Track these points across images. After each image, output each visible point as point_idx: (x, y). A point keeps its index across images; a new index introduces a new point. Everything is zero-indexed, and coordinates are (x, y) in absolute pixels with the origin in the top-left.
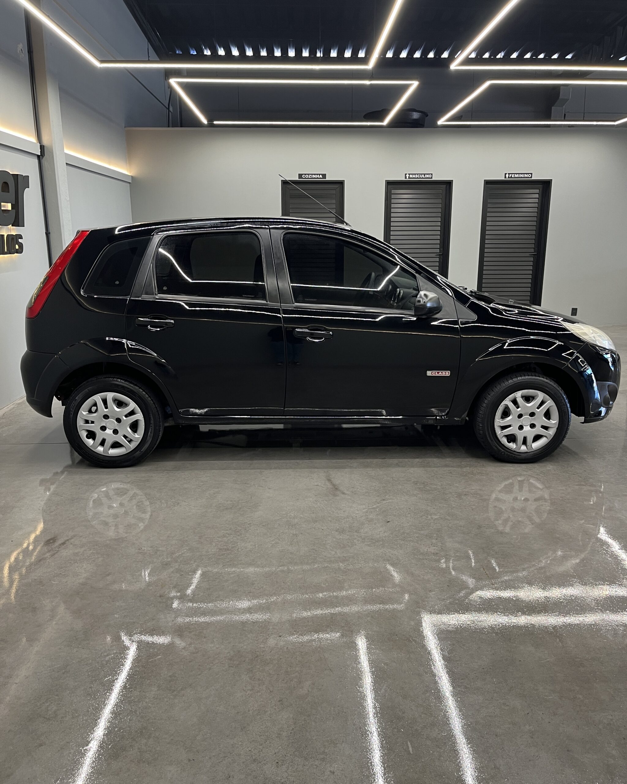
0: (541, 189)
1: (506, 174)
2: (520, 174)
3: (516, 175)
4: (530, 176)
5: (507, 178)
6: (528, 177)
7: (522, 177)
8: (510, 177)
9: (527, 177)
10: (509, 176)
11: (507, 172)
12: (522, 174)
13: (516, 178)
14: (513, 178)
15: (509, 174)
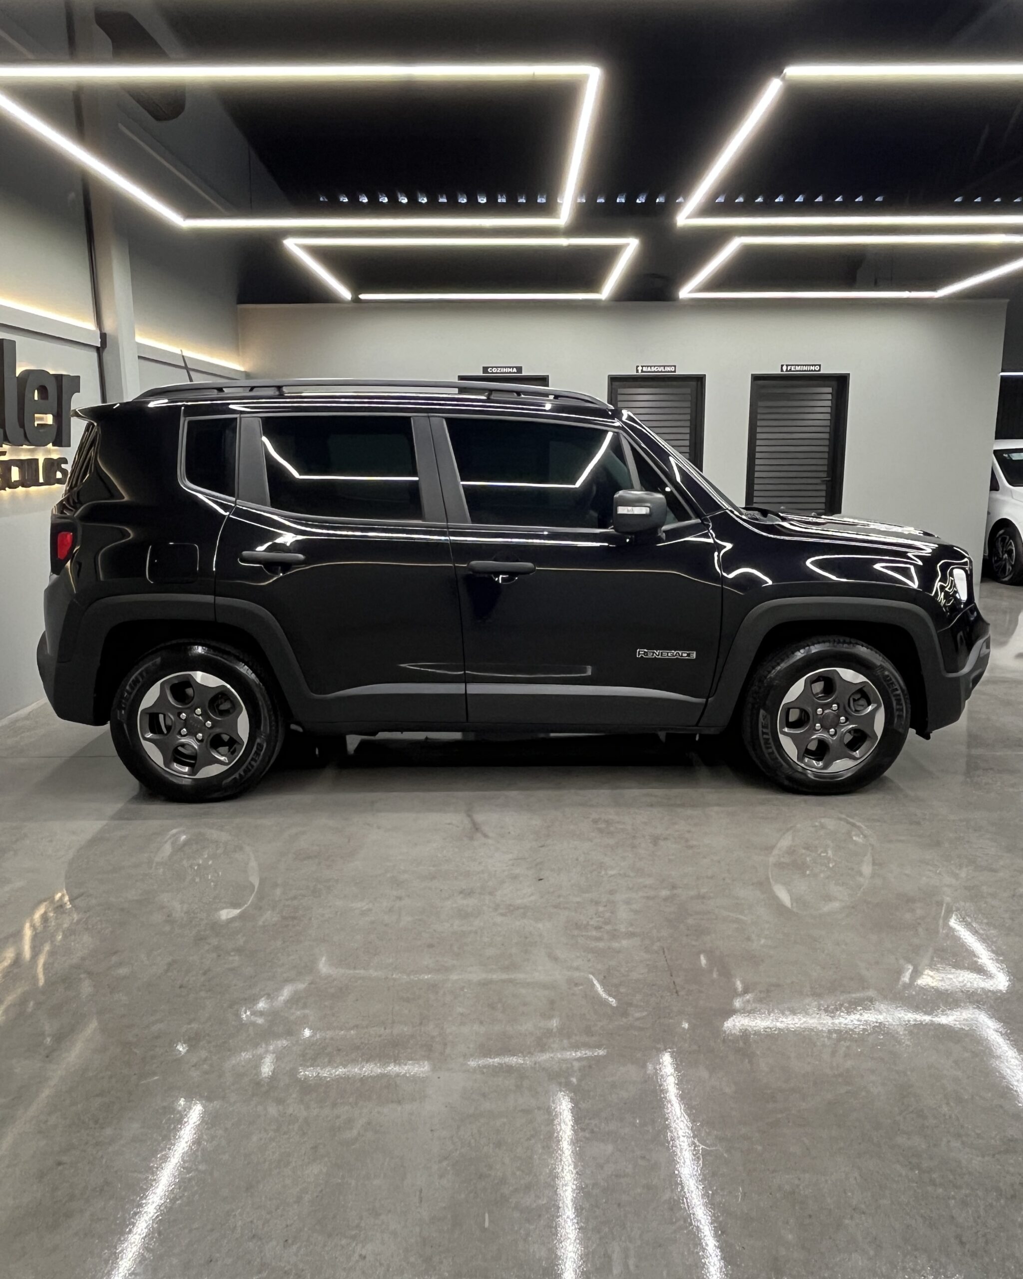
0: (835, 388)
1: (782, 366)
2: (803, 365)
3: (796, 367)
4: (817, 368)
5: (785, 371)
6: (815, 371)
7: (807, 369)
9: (813, 369)
10: (787, 369)
11: (784, 364)
12: (806, 365)
13: (797, 371)
14: (793, 371)
15: (787, 366)
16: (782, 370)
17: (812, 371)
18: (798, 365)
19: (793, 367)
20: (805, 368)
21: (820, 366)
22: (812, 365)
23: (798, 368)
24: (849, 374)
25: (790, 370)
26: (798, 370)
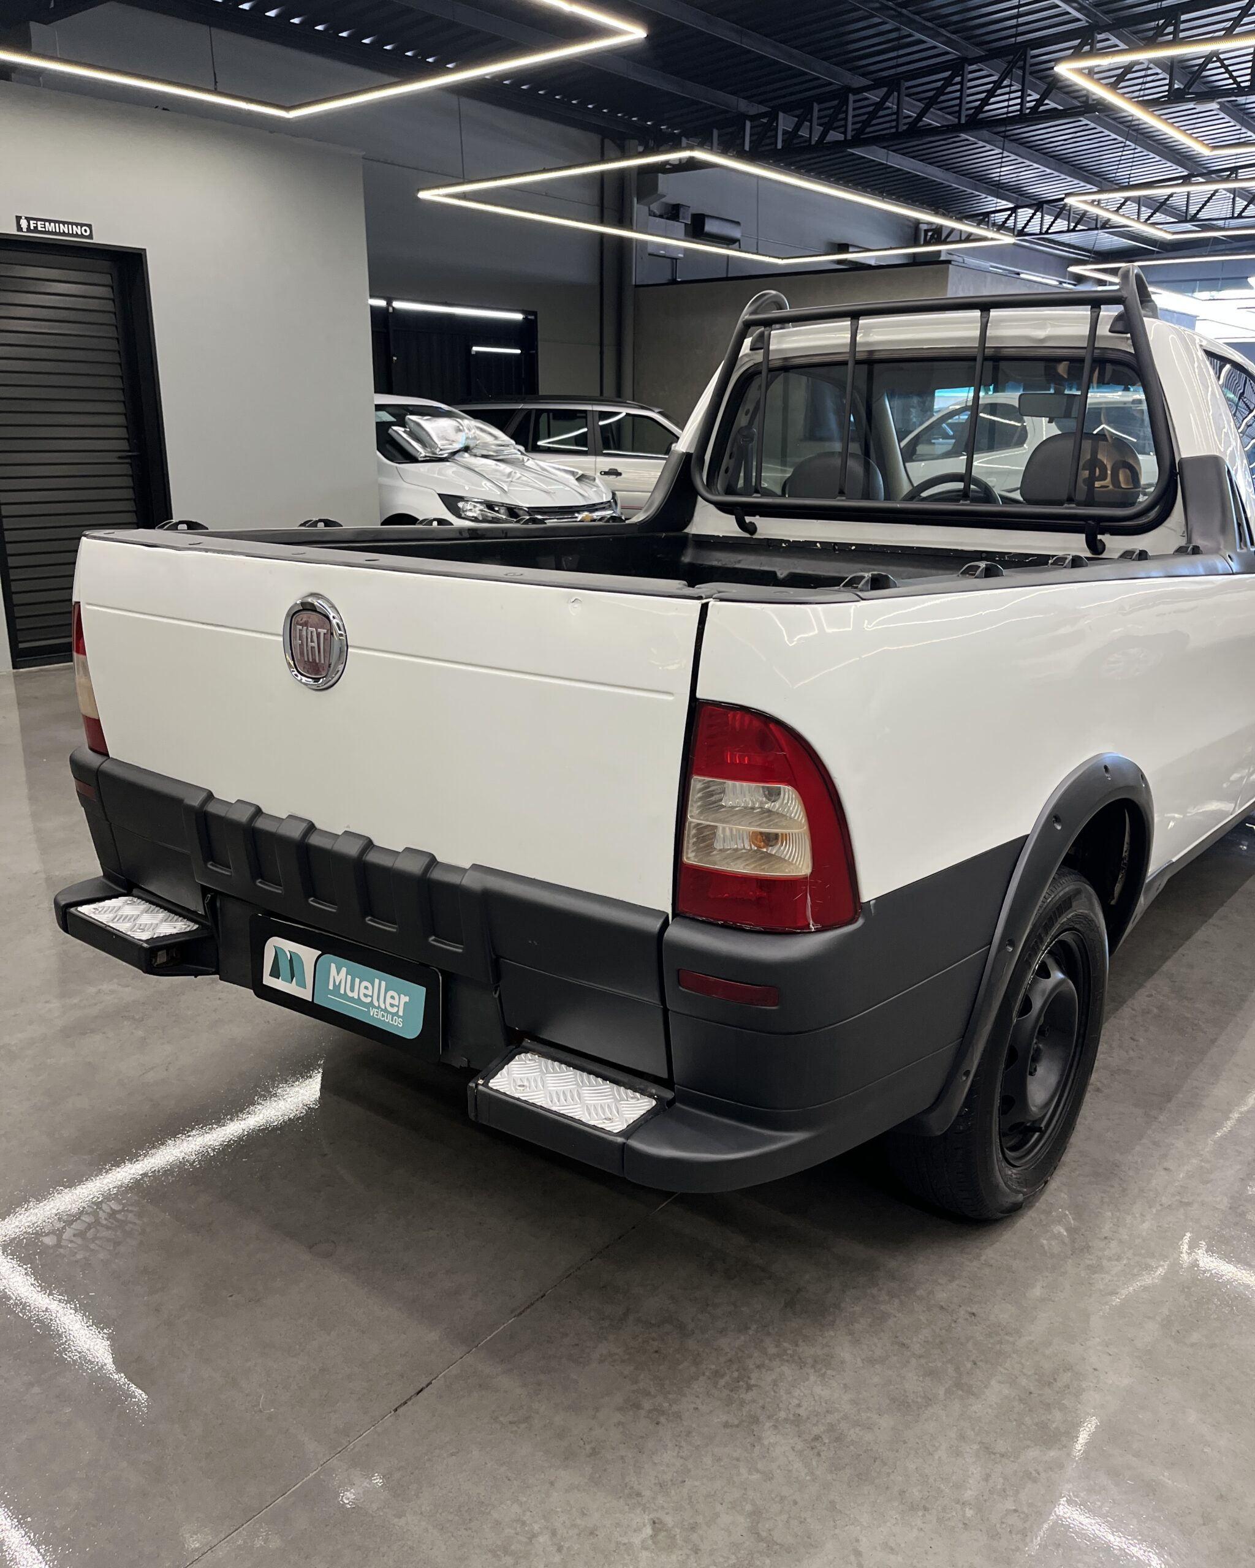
0: (115, 276)
1: (18, 218)
2: (59, 222)
3: (47, 224)
4: (86, 231)
5: (25, 230)
6: (82, 236)
7: (66, 231)
8: (32, 228)
9: (79, 233)
10: (29, 225)
11: (23, 215)
12: (64, 223)
13: (49, 233)
14: (41, 232)
15: (28, 219)
16: (20, 228)
17: (77, 235)
18: (50, 221)
19: (39, 223)
20: (64, 228)
21: (90, 226)
22: (77, 224)
23: (50, 227)
24: (145, 250)
25: (36, 230)
26: (50, 230)
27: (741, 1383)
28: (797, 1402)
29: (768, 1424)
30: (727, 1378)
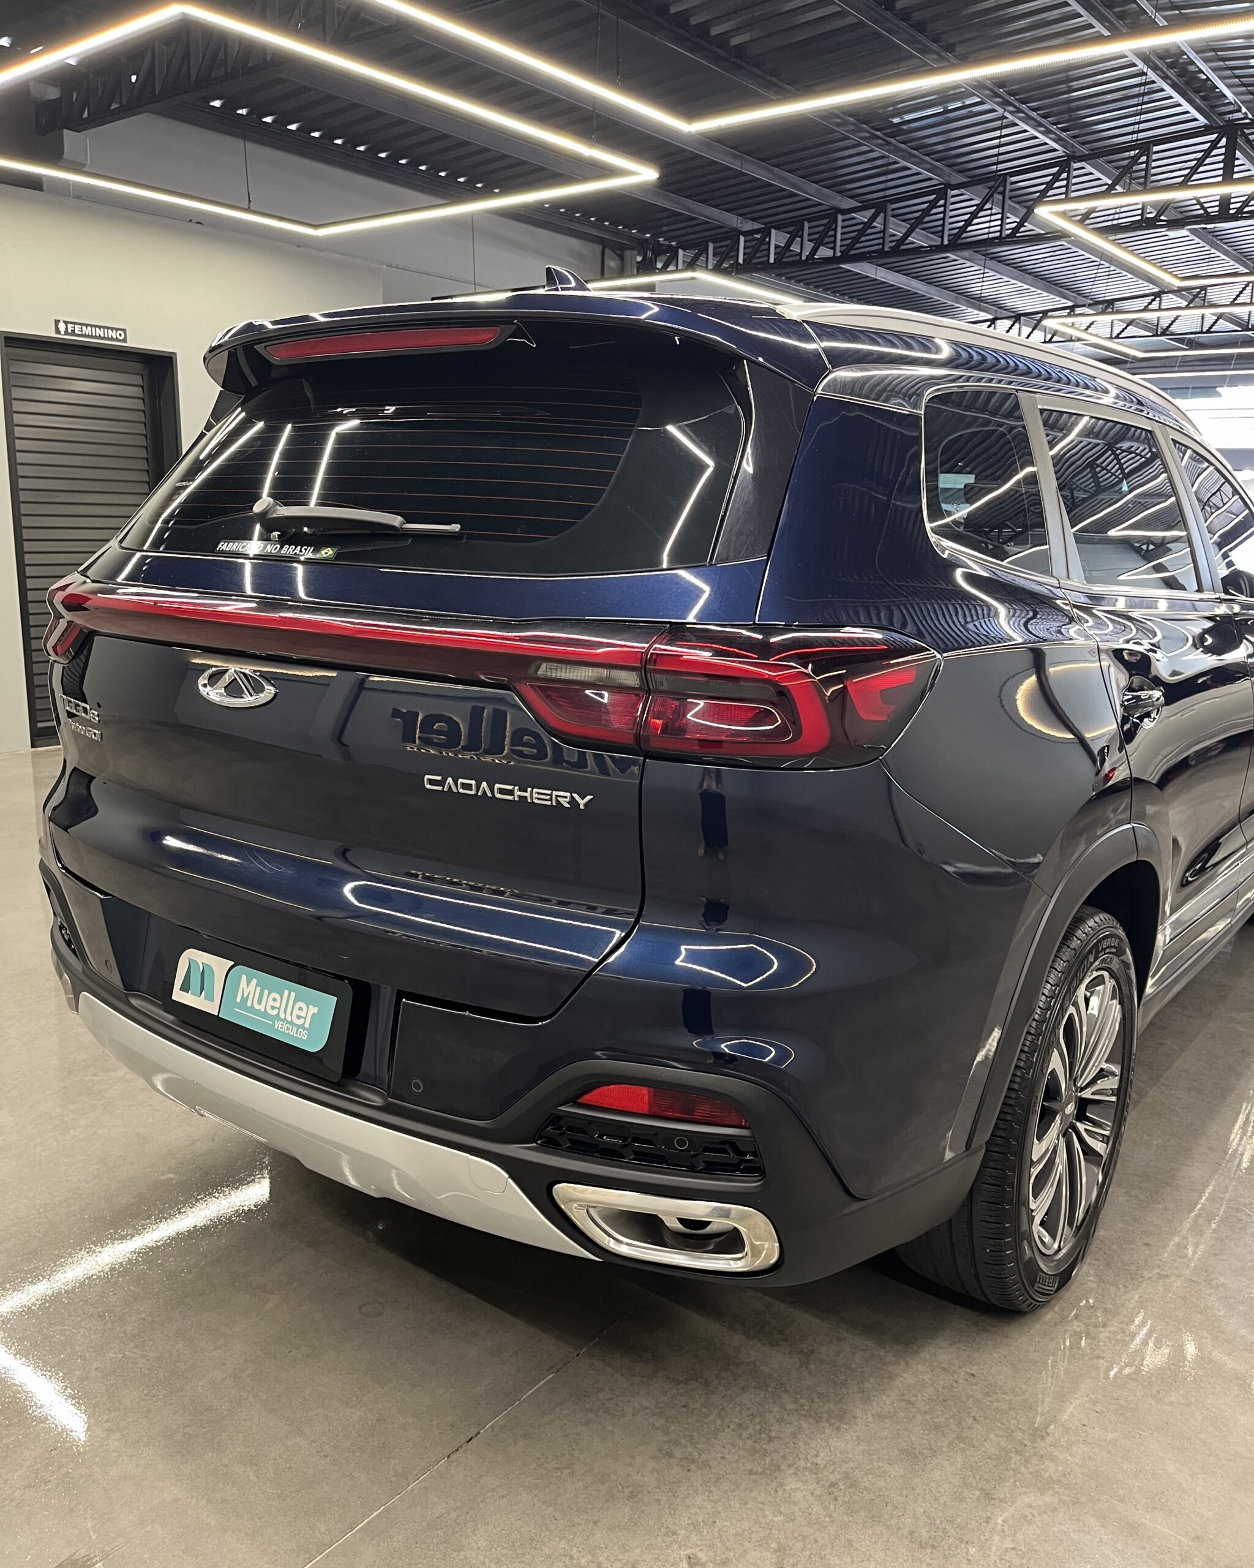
0: (146, 377)
1: (57, 322)
2: (96, 326)
3: (84, 328)
4: (120, 335)
5: (62, 333)
6: (117, 340)
7: (102, 335)
8: (70, 331)
9: (114, 337)
10: (67, 329)
11: (62, 318)
12: (100, 327)
14: (78, 335)
15: (66, 323)
16: (58, 331)
17: (112, 339)
18: (87, 325)
19: (76, 326)
20: (99, 332)
21: (124, 331)
22: (112, 329)
23: (87, 331)
24: (175, 354)
25: (73, 333)
26: (86, 335)
27: (763, 1436)
28: (815, 1452)
29: (788, 1472)
30: (750, 1431)
